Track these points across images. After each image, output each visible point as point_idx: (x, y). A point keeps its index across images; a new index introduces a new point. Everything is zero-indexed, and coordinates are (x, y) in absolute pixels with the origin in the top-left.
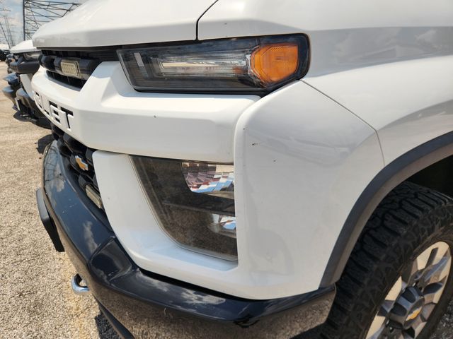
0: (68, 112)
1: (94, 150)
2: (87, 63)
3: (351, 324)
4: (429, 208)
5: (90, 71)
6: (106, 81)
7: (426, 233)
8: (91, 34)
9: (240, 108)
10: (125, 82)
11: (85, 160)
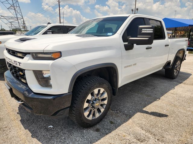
0: (20, 63)
1: (25, 70)
2: (24, 54)
3: (78, 103)
4: (95, 80)
5: (25, 56)
6: (28, 58)
7: (94, 85)
8: (25, 50)
9: (50, 62)
10: (32, 58)
11: (22, 72)
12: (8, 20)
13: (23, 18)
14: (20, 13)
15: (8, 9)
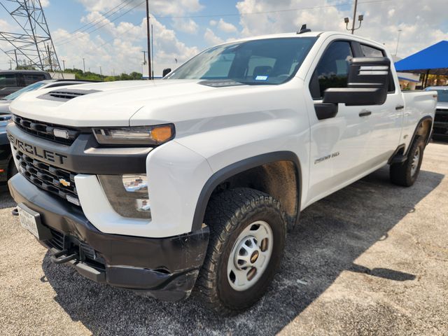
12: (13, 43)
13: (50, 38)
14: (44, 26)
15: (11, 14)
